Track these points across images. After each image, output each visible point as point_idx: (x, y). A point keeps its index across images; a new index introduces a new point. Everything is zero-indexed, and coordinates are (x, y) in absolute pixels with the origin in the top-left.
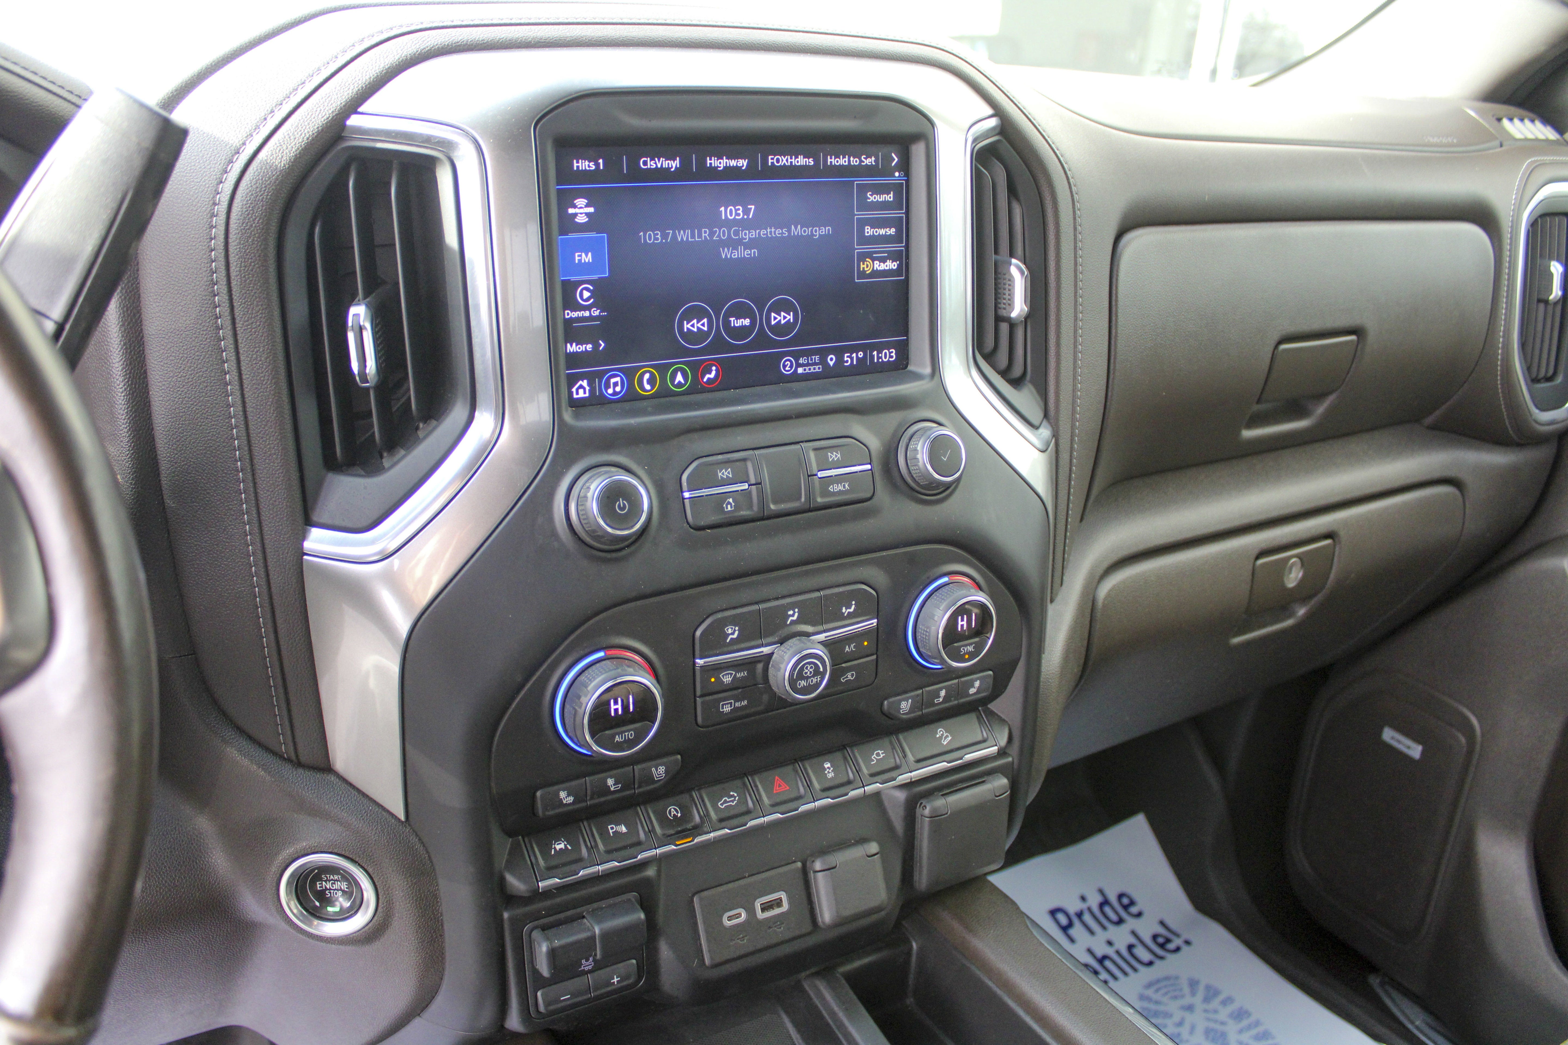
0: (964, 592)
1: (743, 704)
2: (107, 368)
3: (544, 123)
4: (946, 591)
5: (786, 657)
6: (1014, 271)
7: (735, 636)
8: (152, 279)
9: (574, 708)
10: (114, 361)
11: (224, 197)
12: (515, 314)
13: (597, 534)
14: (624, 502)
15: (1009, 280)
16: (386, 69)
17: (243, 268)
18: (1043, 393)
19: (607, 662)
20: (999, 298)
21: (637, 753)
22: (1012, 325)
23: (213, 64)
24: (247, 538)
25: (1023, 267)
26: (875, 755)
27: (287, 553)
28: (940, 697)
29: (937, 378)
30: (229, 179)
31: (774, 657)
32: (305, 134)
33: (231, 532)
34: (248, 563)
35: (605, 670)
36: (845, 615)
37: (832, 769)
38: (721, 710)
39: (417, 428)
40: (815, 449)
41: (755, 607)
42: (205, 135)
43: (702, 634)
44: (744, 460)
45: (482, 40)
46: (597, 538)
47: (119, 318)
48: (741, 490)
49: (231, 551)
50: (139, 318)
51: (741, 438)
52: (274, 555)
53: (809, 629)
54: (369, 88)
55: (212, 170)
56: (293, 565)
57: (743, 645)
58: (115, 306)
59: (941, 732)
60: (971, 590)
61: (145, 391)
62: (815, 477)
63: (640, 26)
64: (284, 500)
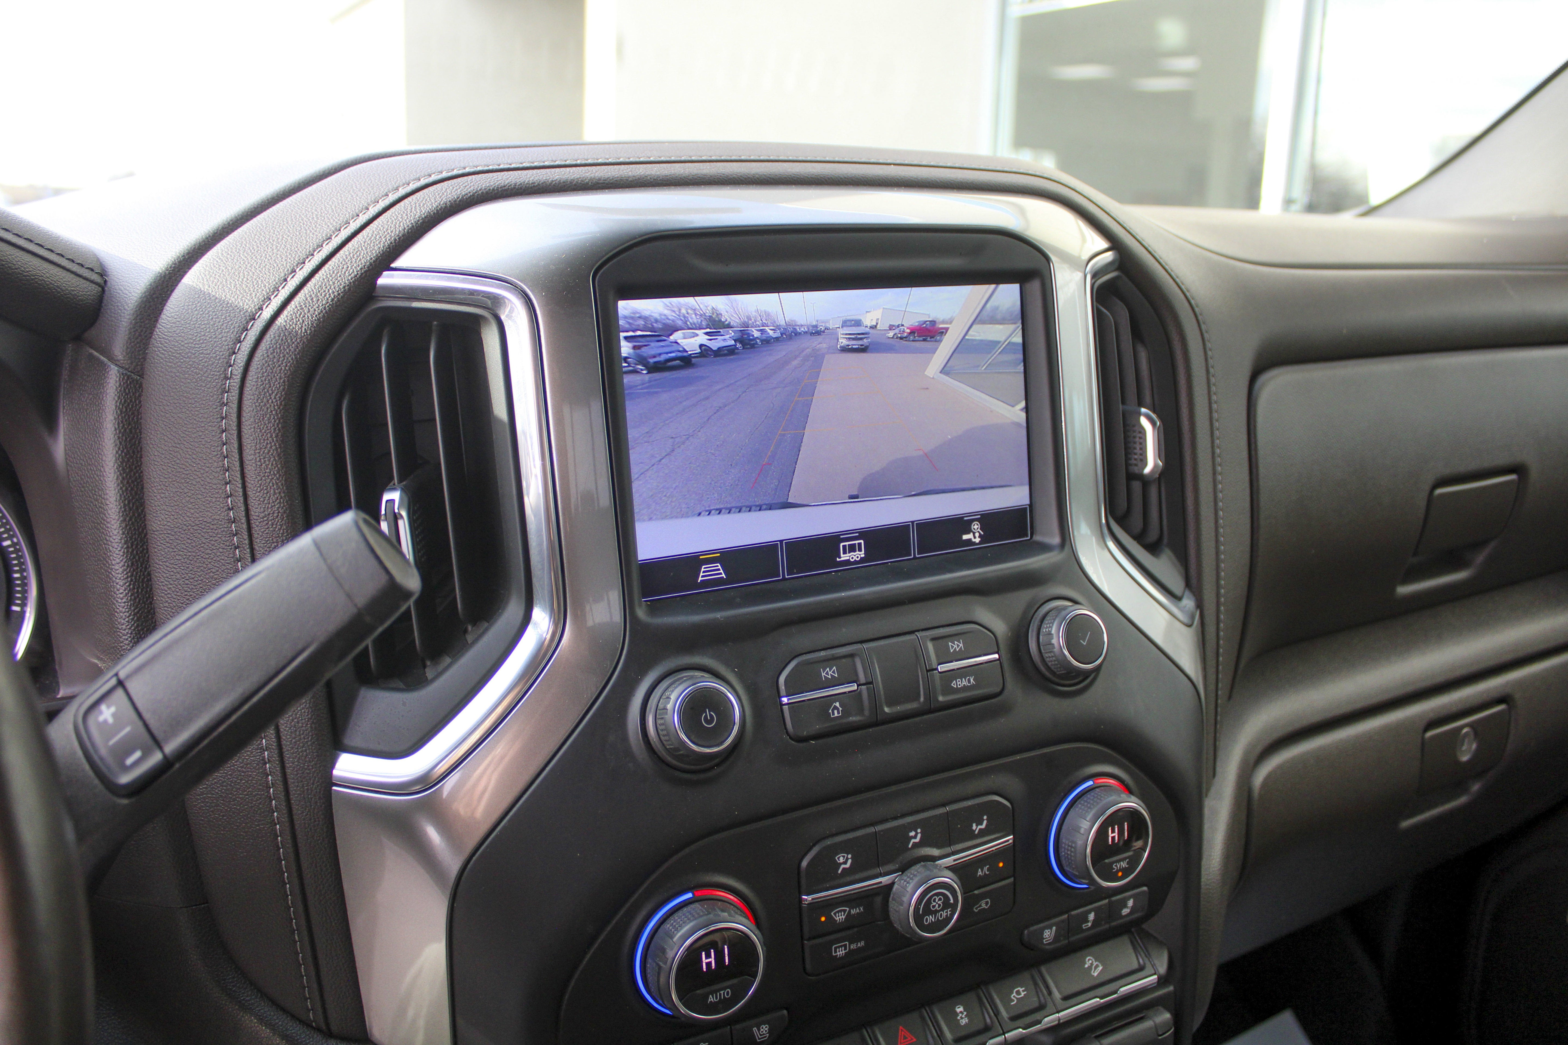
0: (1113, 798)
1: (859, 945)
2: (106, 571)
3: (603, 272)
4: (1092, 798)
5: (910, 888)
6: (1144, 421)
7: (848, 865)
8: (156, 467)
9: (658, 965)
10: (114, 562)
11: (236, 370)
12: (577, 493)
13: (680, 752)
14: (711, 713)
15: (1140, 432)
16: (422, 218)
17: (258, 451)
18: (1183, 559)
19: (697, 906)
20: (1130, 454)
21: (734, 1013)
22: (1145, 481)
23: (231, 223)
24: (266, 767)
25: (1154, 416)
26: (1014, 994)
27: (313, 784)
28: (1088, 922)
29: (1067, 548)
30: (243, 349)
31: (894, 889)
32: (330, 294)
33: (247, 759)
34: (267, 795)
35: (693, 916)
36: (976, 832)
37: (965, 1013)
38: (834, 954)
39: (466, 631)
40: (934, 639)
41: (871, 830)
42: (217, 301)
43: (809, 865)
44: (852, 656)
45: (532, 183)
46: (679, 758)
47: (119, 512)
48: (849, 692)
49: (247, 782)
50: (142, 512)
51: (847, 629)
52: (298, 786)
53: (935, 852)
54: (403, 240)
55: (224, 339)
56: (320, 798)
57: (857, 876)
58: (115, 499)
59: (1090, 962)
60: (1122, 795)
61: (149, 596)
62: (934, 672)
63: (712, 164)
64: (308, 721)
